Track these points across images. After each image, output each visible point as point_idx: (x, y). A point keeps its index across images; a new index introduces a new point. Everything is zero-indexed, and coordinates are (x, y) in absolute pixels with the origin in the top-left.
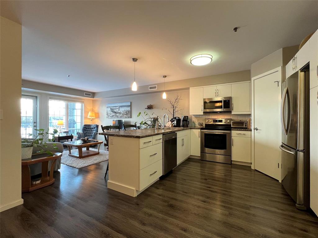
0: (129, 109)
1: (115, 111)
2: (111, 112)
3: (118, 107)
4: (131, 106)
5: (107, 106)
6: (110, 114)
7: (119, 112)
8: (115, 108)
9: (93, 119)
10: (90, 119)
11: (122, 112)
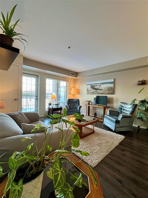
0: (112, 85)
1: (96, 87)
2: (92, 89)
3: (99, 84)
4: (114, 83)
5: (87, 84)
6: (91, 91)
7: (100, 88)
8: (95, 85)
9: (74, 94)
10: (73, 94)
11: (104, 89)
